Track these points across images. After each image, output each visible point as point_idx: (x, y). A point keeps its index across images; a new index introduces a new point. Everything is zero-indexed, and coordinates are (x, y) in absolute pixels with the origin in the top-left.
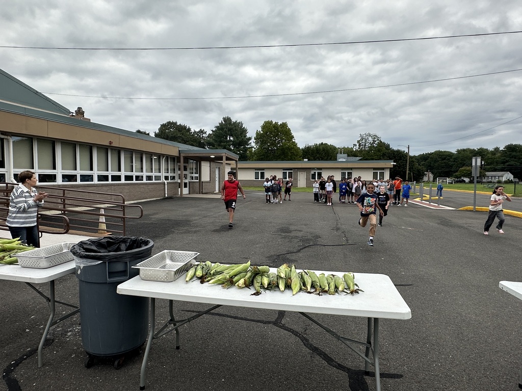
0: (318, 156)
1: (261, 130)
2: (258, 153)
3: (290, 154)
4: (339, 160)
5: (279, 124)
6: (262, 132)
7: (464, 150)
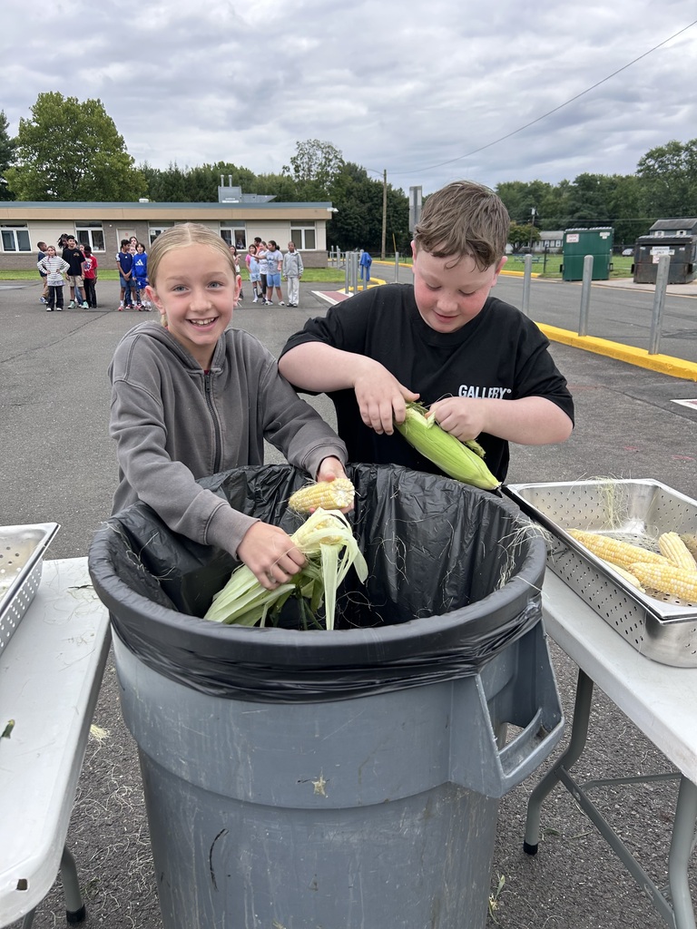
0: (201, 193)
1: (31, 118)
2: (31, 183)
3: (116, 187)
4: (224, 202)
5: (80, 103)
6: (35, 124)
7: (509, 186)
